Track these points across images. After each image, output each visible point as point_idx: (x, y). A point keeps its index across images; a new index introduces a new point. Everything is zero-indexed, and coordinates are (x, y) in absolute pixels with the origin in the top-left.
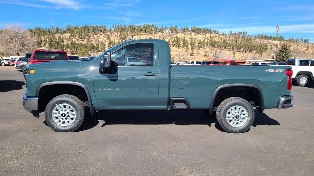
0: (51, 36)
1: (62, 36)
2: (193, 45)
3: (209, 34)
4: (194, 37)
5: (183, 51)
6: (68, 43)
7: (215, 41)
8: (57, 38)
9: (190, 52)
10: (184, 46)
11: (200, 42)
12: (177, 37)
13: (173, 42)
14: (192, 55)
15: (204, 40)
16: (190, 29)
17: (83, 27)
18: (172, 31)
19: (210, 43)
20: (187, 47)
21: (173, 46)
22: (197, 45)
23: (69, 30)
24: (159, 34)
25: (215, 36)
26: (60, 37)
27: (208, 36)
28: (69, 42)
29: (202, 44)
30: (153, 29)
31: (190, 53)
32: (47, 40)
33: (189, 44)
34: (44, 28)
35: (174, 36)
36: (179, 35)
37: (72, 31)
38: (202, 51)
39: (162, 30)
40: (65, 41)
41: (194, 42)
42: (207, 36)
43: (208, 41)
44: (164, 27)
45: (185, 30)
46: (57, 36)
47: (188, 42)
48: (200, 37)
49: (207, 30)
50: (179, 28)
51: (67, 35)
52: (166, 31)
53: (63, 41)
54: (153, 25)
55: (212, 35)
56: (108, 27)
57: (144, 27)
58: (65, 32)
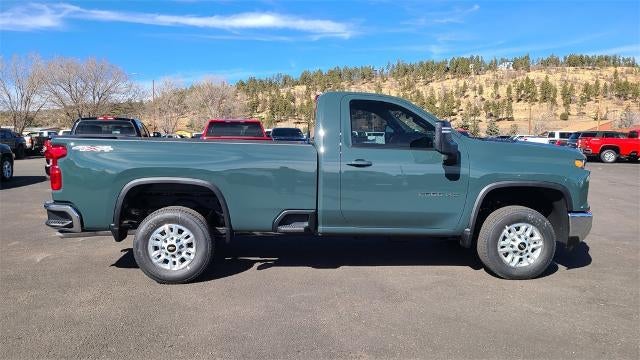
0: (273, 93)
1: (292, 91)
2: (567, 95)
3: (612, 69)
4: (570, 77)
5: (540, 110)
6: (302, 104)
7: (626, 83)
8: (285, 94)
9: (561, 110)
10: (544, 99)
11: (587, 88)
12: (528, 79)
13: (519, 91)
14: (565, 117)
15: (597, 82)
16: (562, 59)
17: (332, 72)
18: (516, 68)
19: (612, 88)
20: (553, 101)
21: (519, 100)
22: (578, 94)
23: (306, 79)
24: (486, 76)
25: (627, 72)
26: (288, 93)
27: (609, 72)
28: (305, 102)
29: (590, 92)
30: (471, 66)
31: (559, 112)
32: (268, 99)
33: (559, 92)
34: (263, 79)
35: (520, 78)
36: (532, 75)
37: (311, 81)
38: (590, 108)
39: (493, 66)
40: (298, 100)
41: (572, 89)
42: (605, 73)
43: (608, 83)
44: (499, 60)
45: (548, 63)
46: (283, 92)
47: (556, 90)
48: (586, 76)
49: (606, 58)
50: (534, 59)
51: (302, 89)
52: (503, 67)
53: (293, 100)
54: (472, 58)
55: (619, 69)
56: (377, 69)
57: (452, 62)
58: (298, 84)
